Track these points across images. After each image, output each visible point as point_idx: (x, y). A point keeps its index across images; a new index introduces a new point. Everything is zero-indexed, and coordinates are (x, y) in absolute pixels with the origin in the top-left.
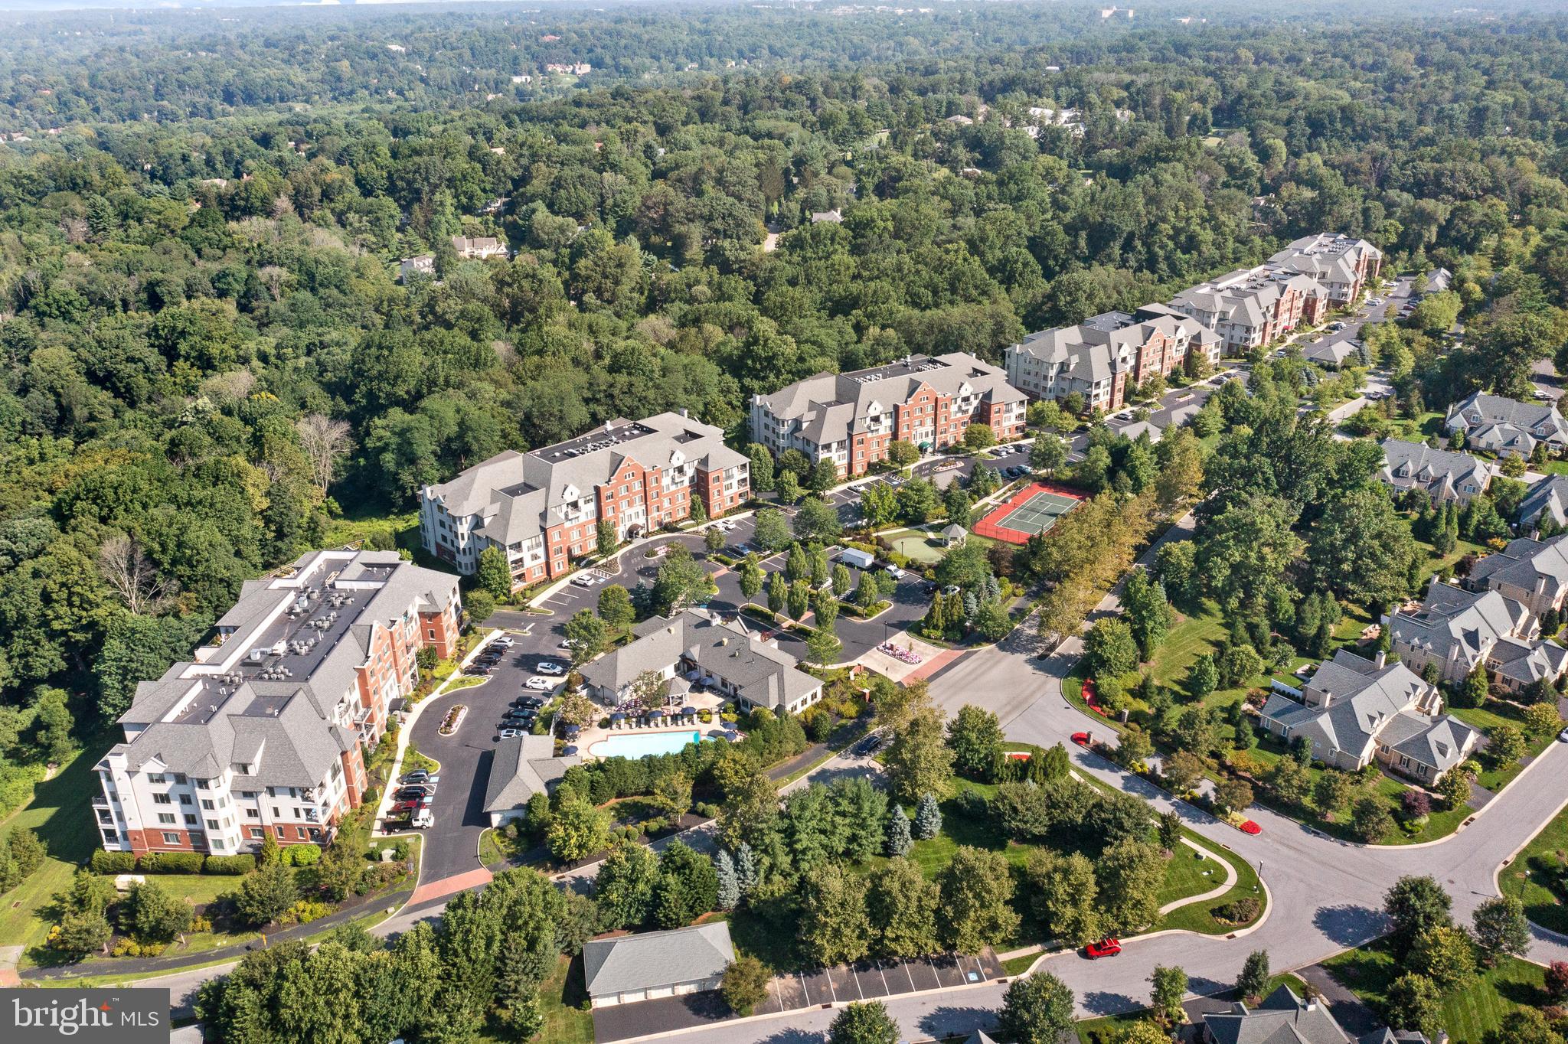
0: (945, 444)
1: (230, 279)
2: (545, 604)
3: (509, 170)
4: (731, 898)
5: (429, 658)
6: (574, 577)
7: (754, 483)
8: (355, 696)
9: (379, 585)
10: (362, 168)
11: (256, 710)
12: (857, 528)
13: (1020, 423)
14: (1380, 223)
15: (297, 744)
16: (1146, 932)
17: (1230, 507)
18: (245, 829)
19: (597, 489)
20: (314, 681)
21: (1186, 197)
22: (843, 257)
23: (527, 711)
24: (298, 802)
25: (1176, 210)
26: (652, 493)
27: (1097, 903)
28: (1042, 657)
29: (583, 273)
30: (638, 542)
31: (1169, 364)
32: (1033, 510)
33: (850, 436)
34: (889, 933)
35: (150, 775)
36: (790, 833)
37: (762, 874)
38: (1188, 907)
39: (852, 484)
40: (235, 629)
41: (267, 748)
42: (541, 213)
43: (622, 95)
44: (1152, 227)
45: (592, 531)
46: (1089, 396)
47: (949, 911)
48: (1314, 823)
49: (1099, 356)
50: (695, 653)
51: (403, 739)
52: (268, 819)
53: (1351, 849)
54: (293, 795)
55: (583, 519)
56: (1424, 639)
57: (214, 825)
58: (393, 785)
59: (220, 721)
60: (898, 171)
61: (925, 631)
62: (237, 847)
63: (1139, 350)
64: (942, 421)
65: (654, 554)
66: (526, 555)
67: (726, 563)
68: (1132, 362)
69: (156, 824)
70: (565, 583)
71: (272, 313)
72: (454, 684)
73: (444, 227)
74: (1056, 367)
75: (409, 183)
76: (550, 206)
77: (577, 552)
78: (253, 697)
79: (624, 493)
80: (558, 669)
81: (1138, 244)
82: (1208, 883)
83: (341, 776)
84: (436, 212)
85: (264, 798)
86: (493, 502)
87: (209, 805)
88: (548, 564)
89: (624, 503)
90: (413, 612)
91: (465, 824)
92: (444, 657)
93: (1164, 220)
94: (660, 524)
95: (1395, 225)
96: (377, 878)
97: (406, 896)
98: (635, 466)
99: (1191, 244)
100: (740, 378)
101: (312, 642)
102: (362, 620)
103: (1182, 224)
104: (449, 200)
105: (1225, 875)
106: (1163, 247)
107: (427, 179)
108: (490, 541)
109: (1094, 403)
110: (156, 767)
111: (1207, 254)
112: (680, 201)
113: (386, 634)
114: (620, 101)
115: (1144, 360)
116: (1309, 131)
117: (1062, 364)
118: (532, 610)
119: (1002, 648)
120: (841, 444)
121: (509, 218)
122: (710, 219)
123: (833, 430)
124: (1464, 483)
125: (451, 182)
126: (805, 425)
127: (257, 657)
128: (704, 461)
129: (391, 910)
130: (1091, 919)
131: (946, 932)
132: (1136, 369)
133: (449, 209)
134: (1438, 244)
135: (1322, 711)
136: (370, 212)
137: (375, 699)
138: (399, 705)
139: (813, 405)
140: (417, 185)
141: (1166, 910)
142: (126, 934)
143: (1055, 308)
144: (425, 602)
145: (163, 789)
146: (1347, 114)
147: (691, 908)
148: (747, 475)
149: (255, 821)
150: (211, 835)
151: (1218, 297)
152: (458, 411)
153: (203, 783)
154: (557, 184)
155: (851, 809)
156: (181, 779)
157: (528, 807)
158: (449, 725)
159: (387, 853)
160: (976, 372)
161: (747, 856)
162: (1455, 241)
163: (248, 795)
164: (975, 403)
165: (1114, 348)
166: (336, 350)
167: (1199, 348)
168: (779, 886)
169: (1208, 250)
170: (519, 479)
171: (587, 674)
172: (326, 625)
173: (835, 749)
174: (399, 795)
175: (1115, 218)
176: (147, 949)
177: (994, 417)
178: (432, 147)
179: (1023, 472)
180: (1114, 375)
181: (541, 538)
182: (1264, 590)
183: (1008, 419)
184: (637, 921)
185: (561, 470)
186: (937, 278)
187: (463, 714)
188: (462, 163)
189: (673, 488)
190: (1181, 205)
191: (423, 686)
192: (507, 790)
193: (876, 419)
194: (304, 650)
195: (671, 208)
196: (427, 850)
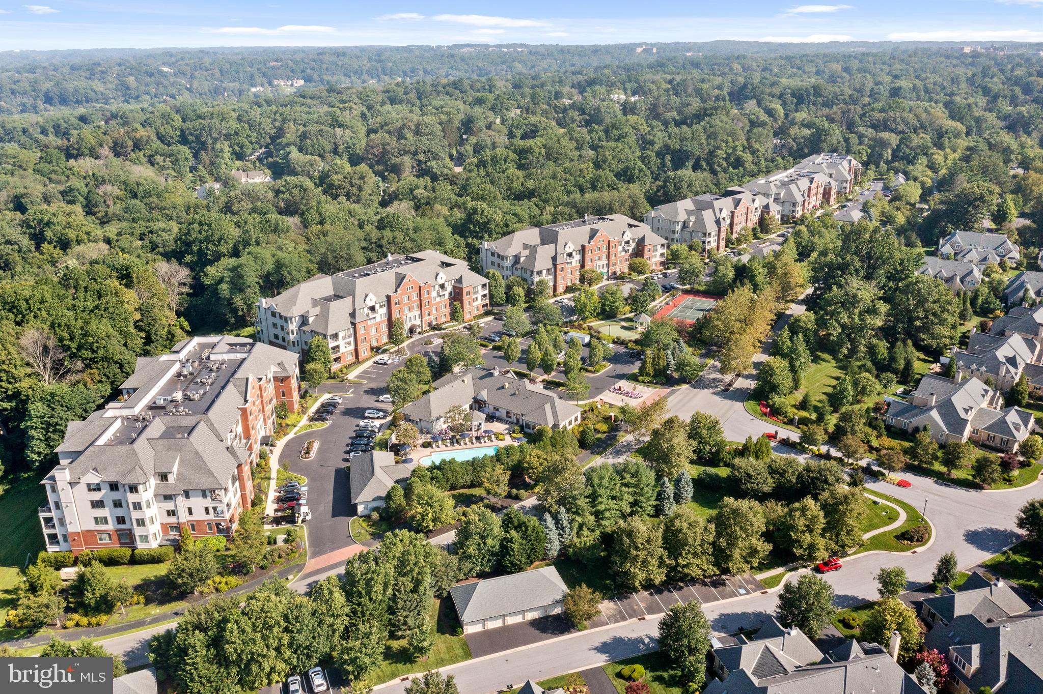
0: (615, 273)
1: (76, 193)
2: (358, 377)
3: (267, 129)
4: (554, 549)
5: (283, 411)
6: (377, 358)
7: (492, 297)
8: (239, 429)
9: (244, 356)
10: (161, 129)
11: (168, 434)
12: (571, 321)
13: (663, 259)
14: (856, 148)
15: (205, 457)
16: (855, 553)
17: (834, 287)
18: (164, 526)
19: (388, 297)
20: (211, 413)
21: (731, 134)
22: (513, 171)
23: (365, 441)
24: (208, 502)
25: (726, 142)
26: (425, 302)
27: (824, 531)
28: (726, 390)
29: (336, 183)
30: (416, 337)
31: (751, 225)
32: (687, 307)
33: (555, 265)
34: (680, 561)
35: (89, 485)
36: (593, 498)
37: (575, 530)
38: (878, 535)
39: (558, 298)
40: (135, 390)
41: (181, 462)
42: (295, 154)
43: (334, 91)
44: (711, 154)
45: (384, 329)
46: (704, 243)
47: (723, 542)
48: (943, 479)
49: (708, 215)
50: (484, 395)
51: (274, 463)
52: (184, 517)
53: (973, 493)
54: (204, 496)
55: (378, 319)
56: (980, 365)
57: (141, 523)
58: (272, 494)
59: (141, 444)
60: (536, 126)
61: (641, 378)
62: (159, 540)
63: (733, 213)
64: (612, 258)
65: (431, 343)
66: (341, 342)
67: (485, 346)
68: (728, 222)
69: (92, 526)
70: (370, 363)
71: (110, 214)
72: (305, 427)
73: (223, 166)
74: (680, 224)
75: (198, 137)
76: (301, 150)
77: (375, 344)
78: (164, 428)
79: (406, 301)
80: (381, 415)
81: (704, 164)
82: (886, 519)
83: (237, 484)
84: (217, 156)
85: (181, 500)
86: (313, 307)
87: (137, 506)
88: (356, 350)
89: (406, 309)
90: (270, 376)
91: (334, 515)
92: (292, 412)
93: (719, 148)
94: (430, 324)
95: (865, 150)
96: (276, 555)
97: (300, 567)
98: (414, 282)
99: (738, 163)
100: (465, 237)
101: (201, 392)
102: (240, 374)
103: (730, 151)
104: (227, 149)
105: (899, 514)
106: (719, 166)
107: (210, 134)
108: (314, 333)
109: (708, 248)
110: (93, 478)
111: (749, 169)
112: (393, 143)
113: (257, 387)
114: (332, 94)
115: (736, 220)
116: (795, 100)
117: (684, 222)
118: (350, 382)
119: (693, 386)
120: (548, 270)
121: (270, 160)
122: (415, 154)
123: (542, 262)
124: (968, 279)
125: (228, 136)
126: (522, 259)
127: (161, 402)
128: (459, 281)
129: (290, 577)
130: (821, 543)
131: (721, 558)
132: (731, 226)
133: (227, 155)
134: (893, 161)
135: (931, 408)
136: (171, 155)
137: (253, 432)
138: (267, 442)
139: (526, 246)
140: (203, 139)
141: (866, 536)
142: (74, 611)
143: (666, 194)
144: (278, 369)
145: (97, 496)
146: (817, 90)
147: (529, 557)
148: (487, 292)
149: (173, 520)
150: (138, 531)
151: (772, 185)
152: (274, 256)
153: (133, 489)
154: (304, 136)
155: (633, 481)
156: (114, 487)
157: (389, 497)
158: (308, 452)
159: (281, 538)
160: (630, 226)
161: (564, 516)
162: (902, 159)
163: (168, 498)
164: (633, 245)
165: (717, 212)
166: (163, 234)
167: (768, 213)
168: (589, 538)
169: (749, 166)
170: (331, 292)
171: (407, 412)
172: (210, 381)
173: (599, 453)
174: (279, 500)
175: (689, 146)
176: (94, 620)
177: (646, 254)
178: (212, 114)
179: (673, 288)
180: (719, 228)
181: (352, 330)
182: (863, 342)
183: (655, 257)
184: (487, 569)
185: (361, 284)
186: (581, 180)
187: (316, 446)
188: (234, 124)
189: (438, 299)
190: (730, 139)
191: (281, 429)
192: (368, 487)
193: (570, 255)
194: (197, 397)
195: (388, 147)
196: (310, 535)
